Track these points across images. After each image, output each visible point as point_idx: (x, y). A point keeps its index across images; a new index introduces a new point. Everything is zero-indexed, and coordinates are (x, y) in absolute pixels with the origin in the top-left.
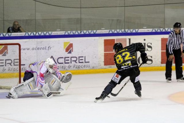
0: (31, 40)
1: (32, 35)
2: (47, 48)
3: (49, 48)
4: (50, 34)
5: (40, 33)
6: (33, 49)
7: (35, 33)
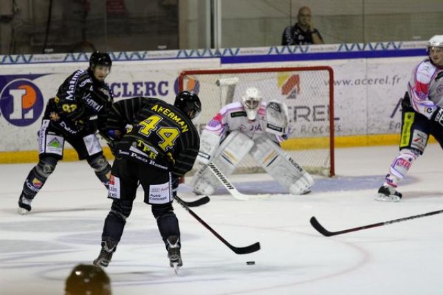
0: (352, 61)
1: (355, 49)
2: (390, 80)
3: (394, 78)
4: (397, 46)
5: (373, 45)
6: (358, 82)
7: (361, 45)
